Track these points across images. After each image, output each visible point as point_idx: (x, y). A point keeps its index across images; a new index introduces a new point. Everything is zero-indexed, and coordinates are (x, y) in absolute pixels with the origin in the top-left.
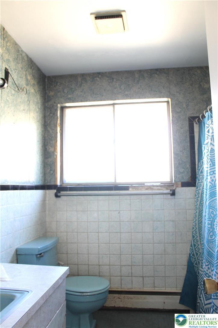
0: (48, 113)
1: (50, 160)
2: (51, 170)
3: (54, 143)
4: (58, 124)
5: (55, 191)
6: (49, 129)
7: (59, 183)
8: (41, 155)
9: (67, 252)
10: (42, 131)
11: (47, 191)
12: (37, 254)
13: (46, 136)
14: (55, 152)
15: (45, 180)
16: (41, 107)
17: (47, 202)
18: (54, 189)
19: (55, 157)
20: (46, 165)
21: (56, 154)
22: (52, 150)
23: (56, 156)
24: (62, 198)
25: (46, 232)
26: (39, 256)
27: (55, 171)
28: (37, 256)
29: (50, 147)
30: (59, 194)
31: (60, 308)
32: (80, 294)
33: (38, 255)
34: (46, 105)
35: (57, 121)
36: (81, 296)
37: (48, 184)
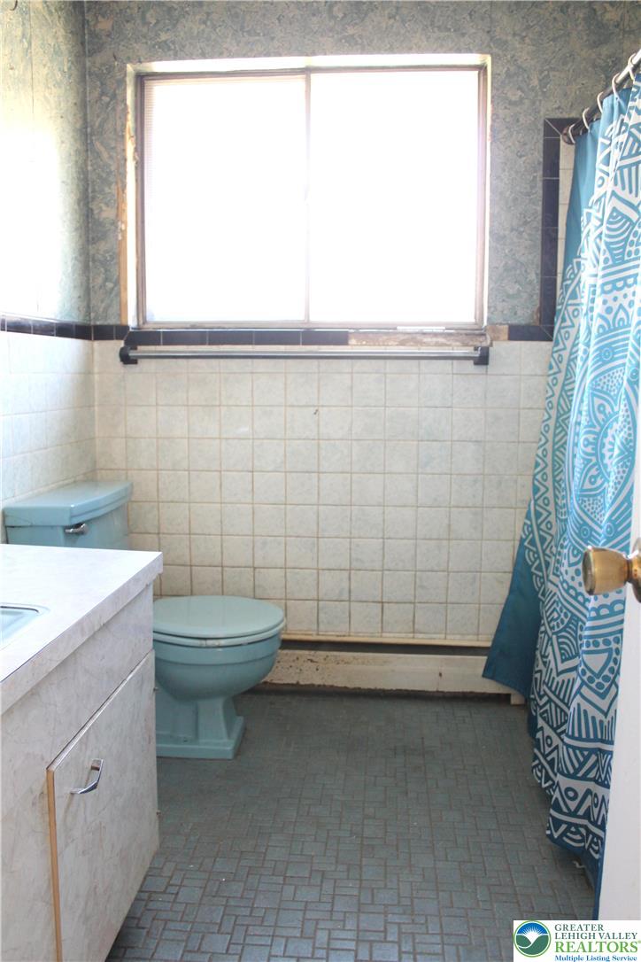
0: (96, 94)
1: (103, 246)
2: (106, 280)
3: (115, 192)
4: (127, 129)
5: (121, 344)
6: (98, 145)
7: (132, 322)
8: (76, 229)
9: (159, 528)
10: (77, 152)
11: (97, 344)
12: (67, 523)
13: (89, 168)
14: (120, 223)
15: (88, 309)
16: (69, 69)
17: (96, 377)
18: (119, 338)
19: (120, 238)
20: (91, 263)
21: (123, 227)
22: (108, 214)
23: (124, 232)
24: (143, 364)
25: (94, 471)
26: (71, 530)
27: (118, 283)
28: (67, 531)
29: (104, 208)
30: (132, 354)
31: (138, 667)
32: (197, 642)
33: (70, 528)
34: (88, 64)
35: (126, 119)
36: (200, 647)
37: (98, 323)
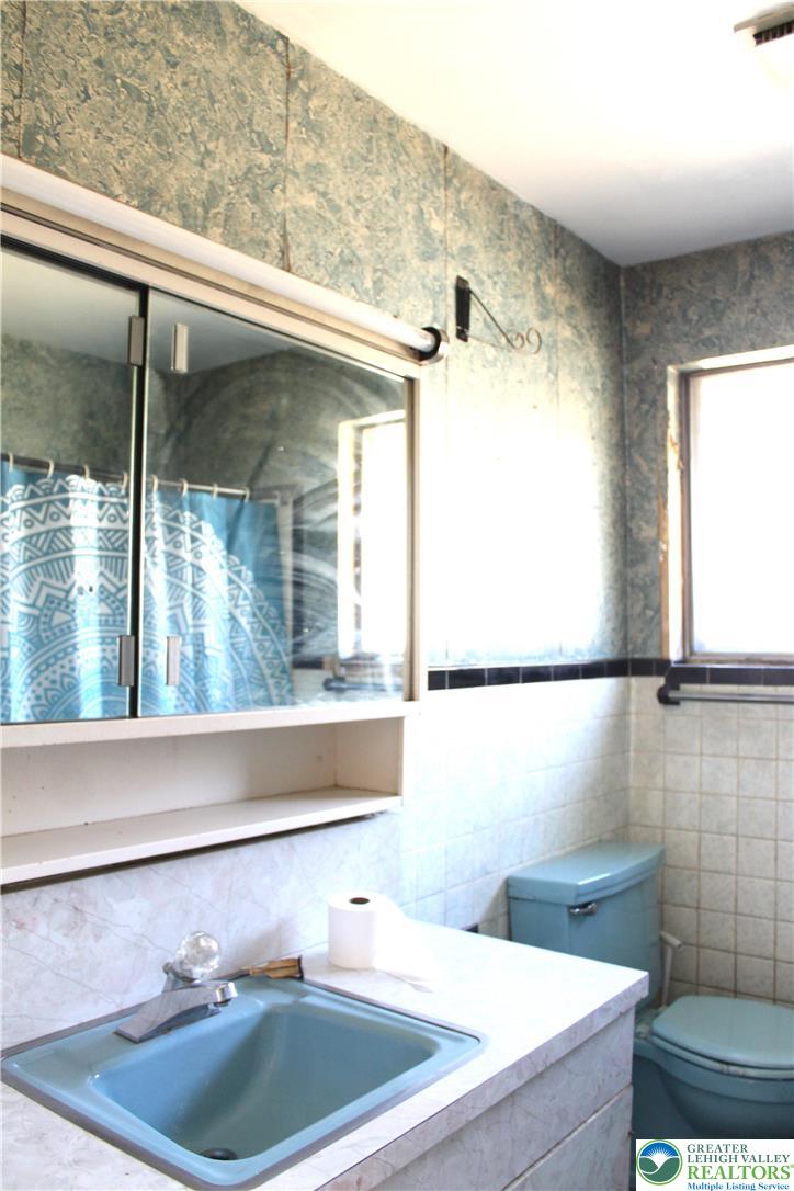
0: (635, 403)
1: (642, 569)
2: (646, 607)
3: (656, 509)
4: (669, 438)
5: (661, 681)
6: (637, 459)
7: (674, 653)
8: (611, 555)
9: (698, 902)
10: (613, 470)
11: (634, 681)
12: (572, 903)
13: (628, 483)
14: (661, 543)
15: (625, 640)
16: (603, 384)
17: (633, 718)
18: (659, 673)
19: (661, 559)
20: (629, 589)
21: (664, 547)
22: (648, 532)
23: (666, 554)
24: (686, 706)
25: (626, 825)
26: (577, 910)
27: (659, 612)
28: (572, 911)
29: (644, 526)
30: (672, 695)
31: (606, 1107)
33: (575, 907)
34: (626, 372)
35: (667, 426)
37: (637, 656)
